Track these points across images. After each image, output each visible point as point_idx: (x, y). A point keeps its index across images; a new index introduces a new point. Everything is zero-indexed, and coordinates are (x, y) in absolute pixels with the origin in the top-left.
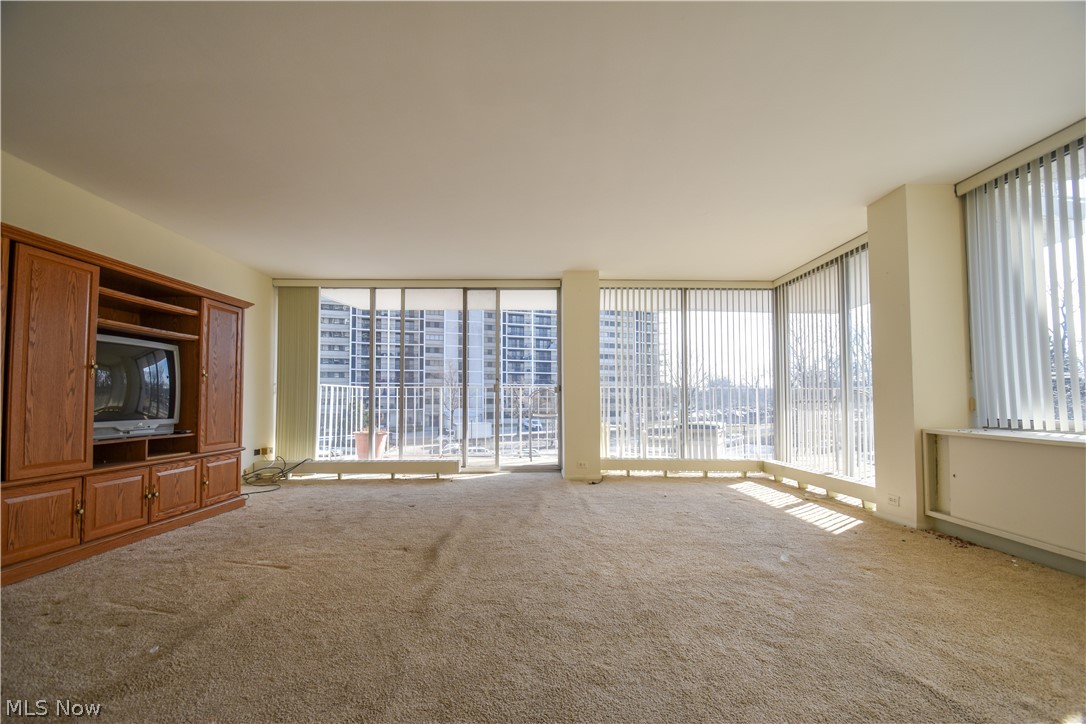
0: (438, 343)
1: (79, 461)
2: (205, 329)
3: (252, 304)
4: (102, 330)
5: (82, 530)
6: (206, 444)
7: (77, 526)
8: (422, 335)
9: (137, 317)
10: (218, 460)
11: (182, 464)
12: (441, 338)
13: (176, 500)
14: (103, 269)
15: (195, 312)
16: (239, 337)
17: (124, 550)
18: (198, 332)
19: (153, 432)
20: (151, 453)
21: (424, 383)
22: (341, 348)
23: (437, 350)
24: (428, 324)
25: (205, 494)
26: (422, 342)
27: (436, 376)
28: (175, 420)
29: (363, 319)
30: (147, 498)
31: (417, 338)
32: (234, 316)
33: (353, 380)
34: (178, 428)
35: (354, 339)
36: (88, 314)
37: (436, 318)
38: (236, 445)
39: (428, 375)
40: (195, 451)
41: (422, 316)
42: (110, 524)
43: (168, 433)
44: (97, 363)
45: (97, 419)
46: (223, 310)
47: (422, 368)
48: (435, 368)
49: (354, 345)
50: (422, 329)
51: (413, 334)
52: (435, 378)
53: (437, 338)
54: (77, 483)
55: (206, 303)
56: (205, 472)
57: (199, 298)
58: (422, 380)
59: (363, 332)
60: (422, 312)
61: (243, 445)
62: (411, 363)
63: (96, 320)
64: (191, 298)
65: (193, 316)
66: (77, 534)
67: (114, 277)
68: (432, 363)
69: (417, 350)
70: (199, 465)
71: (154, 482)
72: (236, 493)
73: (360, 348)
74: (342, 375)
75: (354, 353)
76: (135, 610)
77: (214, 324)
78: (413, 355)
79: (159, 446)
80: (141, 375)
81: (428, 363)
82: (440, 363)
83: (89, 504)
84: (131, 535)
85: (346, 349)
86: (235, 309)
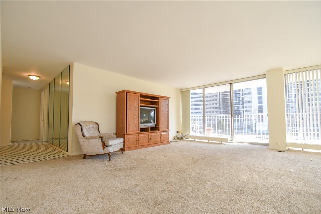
0: (249, 100)
1: (137, 131)
2: (160, 104)
3: (170, 97)
4: (141, 106)
5: (138, 144)
6: (161, 129)
7: (137, 143)
8: (243, 98)
9: (150, 103)
10: (164, 133)
11: (156, 133)
12: (250, 98)
13: (155, 140)
14: (140, 95)
15: (158, 101)
16: (168, 105)
17: (145, 149)
18: (159, 105)
19: (151, 126)
20: (151, 130)
21: (244, 114)
22: (216, 104)
23: (249, 102)
24: (245, 94)
25: (161, 140)
26: (243, 100)
27: (249, 111)
28: (155, 124)
29: (223, 95)
30: (150, 139)
31: (241, 99)
32: (166, 101)
33: (220, 113)
34: (156, 125)
35: (220, 101)
36: (138, 103)
37: (248, 91)
38: (168, 130)
39: (246, 111)
40: (159, 130)
41: (243, 91)
42: (143, 143)
43: (154, 126)
44: (140, 113)
45: (141, 123)
46: (164, 99)
47: (243, 108)
48: (249, 108)
49: (220, 103)
50: (243, 95)
51: (239, 98)
52: (248, 112)
53: (249, 98)
54: (137, 135)
55: (160, 98)
56: (161, 135)
57: (159, 98)
58: (243, 113)
59: (223, 99)
60: (243, 90)
61: (169, 130)
62: (239, 107)
63: (140, 105)
64: (157, 98)
65: (158, 102)
66: (137, 144)
67: (142, 96)
68: (247, 107)
69: (241, 103)
70: (160, 133)
71: (151, 136)
72: (168, 141)
73: (222, 104)
74: (217, 112)
75: (220, 105)
76: (138, 158)
77: (162, 102)
78: (240, 105)
79: (152, 129)
80: (150, 115)
81: (246, 107)
82: (250, 107)
83: (139, 139)
84: (146, 146)
85: (218, 104)
86: (167, 99)
